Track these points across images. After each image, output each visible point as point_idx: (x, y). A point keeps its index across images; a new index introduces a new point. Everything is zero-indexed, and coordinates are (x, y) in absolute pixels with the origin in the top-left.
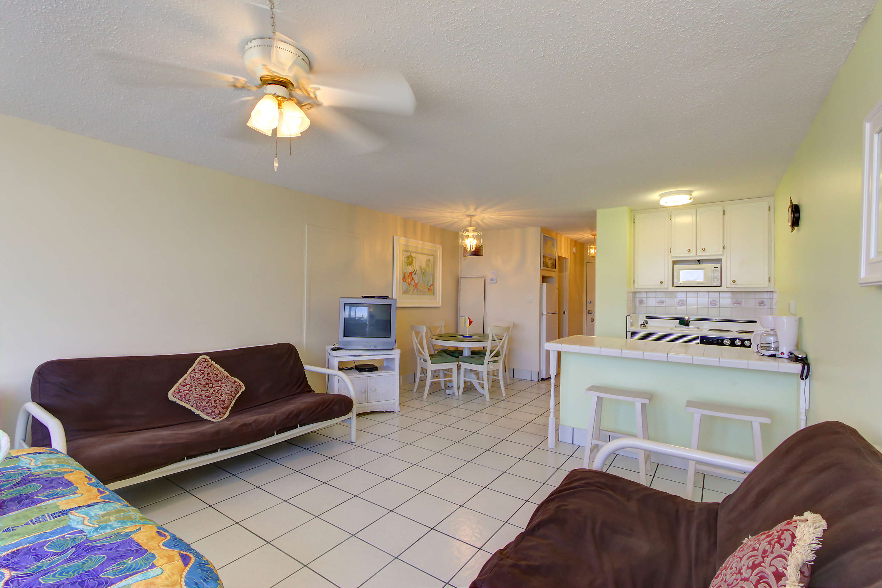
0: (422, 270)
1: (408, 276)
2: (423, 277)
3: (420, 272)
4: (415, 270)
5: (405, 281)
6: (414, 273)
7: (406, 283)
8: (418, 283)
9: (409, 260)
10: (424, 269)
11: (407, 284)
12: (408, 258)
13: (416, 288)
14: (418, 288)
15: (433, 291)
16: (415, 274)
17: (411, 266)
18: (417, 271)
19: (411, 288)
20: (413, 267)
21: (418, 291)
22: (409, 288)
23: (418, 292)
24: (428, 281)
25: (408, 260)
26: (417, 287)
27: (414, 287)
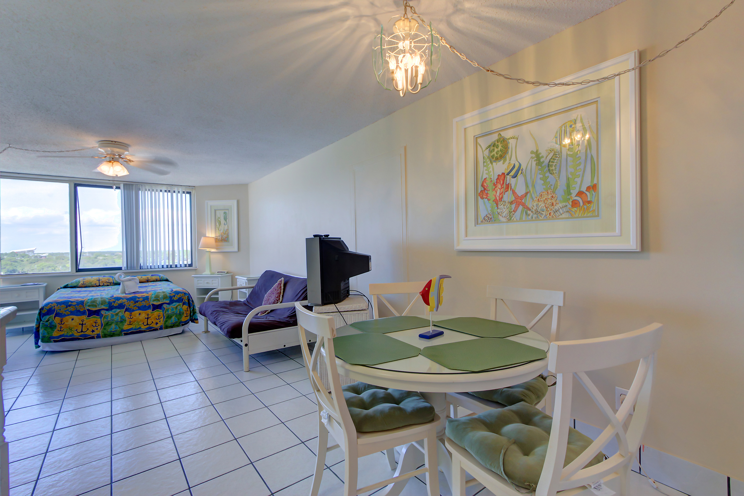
0: (542, 160)
1: (494, 185)
2: (548, 174)
3: (534, 163)
4: (514, 167)
5: (485, 196)
6: (512, 173)
7: (489, 200)
8: (527, 193)
9: (496, 150)
10: (551, 154)
11: (491, 201)
12: (492, 148)
13: (521, 207)
14: (530, 206)
15: (593, 206)
16: (515, 176)
17: (502, 161)
18: (523, 167)
19: (504, 209)
20: (507, 161)
21: (529, 212)
22: (499, 211)
23: (529, 215)
24: (568, 179)
25: (491, 152)
26: (524, 205)
27: (513, 206)
